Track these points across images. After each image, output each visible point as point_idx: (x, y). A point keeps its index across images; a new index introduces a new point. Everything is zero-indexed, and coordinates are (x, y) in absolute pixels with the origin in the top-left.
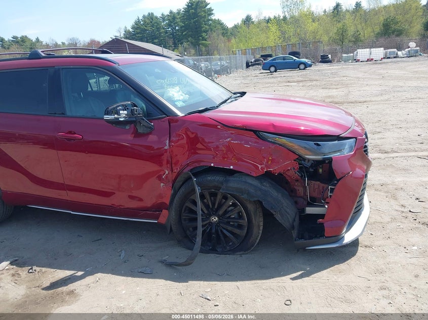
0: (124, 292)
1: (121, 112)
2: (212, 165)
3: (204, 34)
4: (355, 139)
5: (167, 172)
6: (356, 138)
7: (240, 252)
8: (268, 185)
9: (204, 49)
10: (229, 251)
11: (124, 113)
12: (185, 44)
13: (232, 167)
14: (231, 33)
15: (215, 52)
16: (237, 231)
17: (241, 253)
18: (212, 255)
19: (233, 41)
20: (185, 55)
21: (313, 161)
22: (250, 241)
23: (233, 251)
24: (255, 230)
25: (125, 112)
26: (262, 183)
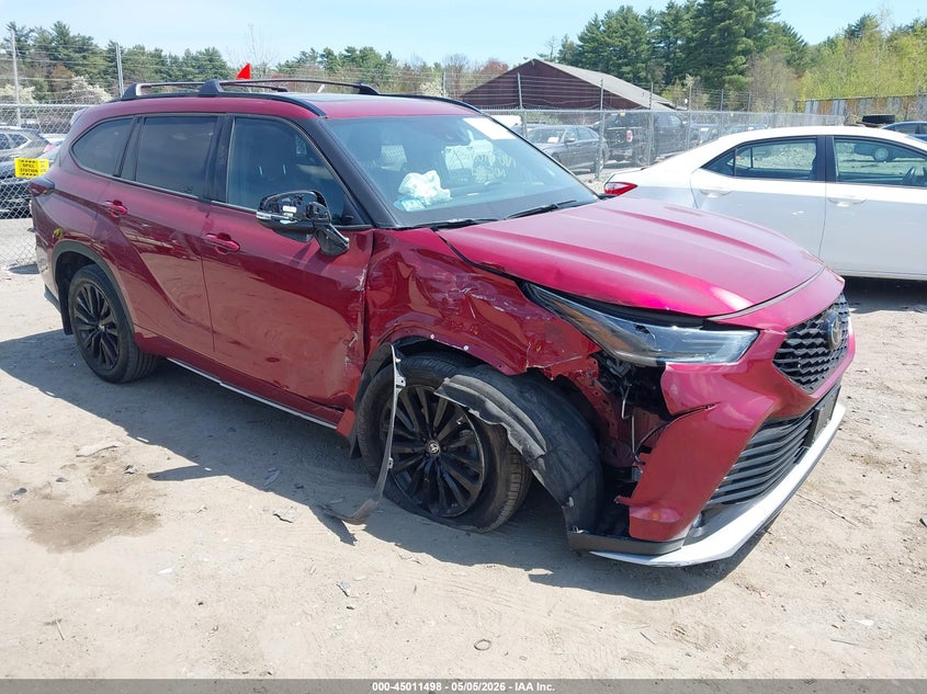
0: (225, 540)
1: (285, 208)
2: (432, 337)
3: (740, 59)
4: (756, 332)
5: (356, 338)
6: (759, 330)
7: (469, 525)
8: (535, 399)
9: (732, 94)
10: (450, 518)
11: (290, 210)
12: (690, 80)
13: (466, 348)
14: (813, 60)
15: (759, 103)
16: (465, 482)
17: (471, 528)
18: (419, 518)
19: (808, 77)
20: (682, 104)
21: (631, 364)
22: (491, 508)
23: (458, 520)
24: (500, 490)
25: (294, 210)
26: (522, 392)
